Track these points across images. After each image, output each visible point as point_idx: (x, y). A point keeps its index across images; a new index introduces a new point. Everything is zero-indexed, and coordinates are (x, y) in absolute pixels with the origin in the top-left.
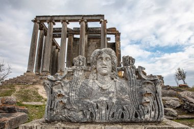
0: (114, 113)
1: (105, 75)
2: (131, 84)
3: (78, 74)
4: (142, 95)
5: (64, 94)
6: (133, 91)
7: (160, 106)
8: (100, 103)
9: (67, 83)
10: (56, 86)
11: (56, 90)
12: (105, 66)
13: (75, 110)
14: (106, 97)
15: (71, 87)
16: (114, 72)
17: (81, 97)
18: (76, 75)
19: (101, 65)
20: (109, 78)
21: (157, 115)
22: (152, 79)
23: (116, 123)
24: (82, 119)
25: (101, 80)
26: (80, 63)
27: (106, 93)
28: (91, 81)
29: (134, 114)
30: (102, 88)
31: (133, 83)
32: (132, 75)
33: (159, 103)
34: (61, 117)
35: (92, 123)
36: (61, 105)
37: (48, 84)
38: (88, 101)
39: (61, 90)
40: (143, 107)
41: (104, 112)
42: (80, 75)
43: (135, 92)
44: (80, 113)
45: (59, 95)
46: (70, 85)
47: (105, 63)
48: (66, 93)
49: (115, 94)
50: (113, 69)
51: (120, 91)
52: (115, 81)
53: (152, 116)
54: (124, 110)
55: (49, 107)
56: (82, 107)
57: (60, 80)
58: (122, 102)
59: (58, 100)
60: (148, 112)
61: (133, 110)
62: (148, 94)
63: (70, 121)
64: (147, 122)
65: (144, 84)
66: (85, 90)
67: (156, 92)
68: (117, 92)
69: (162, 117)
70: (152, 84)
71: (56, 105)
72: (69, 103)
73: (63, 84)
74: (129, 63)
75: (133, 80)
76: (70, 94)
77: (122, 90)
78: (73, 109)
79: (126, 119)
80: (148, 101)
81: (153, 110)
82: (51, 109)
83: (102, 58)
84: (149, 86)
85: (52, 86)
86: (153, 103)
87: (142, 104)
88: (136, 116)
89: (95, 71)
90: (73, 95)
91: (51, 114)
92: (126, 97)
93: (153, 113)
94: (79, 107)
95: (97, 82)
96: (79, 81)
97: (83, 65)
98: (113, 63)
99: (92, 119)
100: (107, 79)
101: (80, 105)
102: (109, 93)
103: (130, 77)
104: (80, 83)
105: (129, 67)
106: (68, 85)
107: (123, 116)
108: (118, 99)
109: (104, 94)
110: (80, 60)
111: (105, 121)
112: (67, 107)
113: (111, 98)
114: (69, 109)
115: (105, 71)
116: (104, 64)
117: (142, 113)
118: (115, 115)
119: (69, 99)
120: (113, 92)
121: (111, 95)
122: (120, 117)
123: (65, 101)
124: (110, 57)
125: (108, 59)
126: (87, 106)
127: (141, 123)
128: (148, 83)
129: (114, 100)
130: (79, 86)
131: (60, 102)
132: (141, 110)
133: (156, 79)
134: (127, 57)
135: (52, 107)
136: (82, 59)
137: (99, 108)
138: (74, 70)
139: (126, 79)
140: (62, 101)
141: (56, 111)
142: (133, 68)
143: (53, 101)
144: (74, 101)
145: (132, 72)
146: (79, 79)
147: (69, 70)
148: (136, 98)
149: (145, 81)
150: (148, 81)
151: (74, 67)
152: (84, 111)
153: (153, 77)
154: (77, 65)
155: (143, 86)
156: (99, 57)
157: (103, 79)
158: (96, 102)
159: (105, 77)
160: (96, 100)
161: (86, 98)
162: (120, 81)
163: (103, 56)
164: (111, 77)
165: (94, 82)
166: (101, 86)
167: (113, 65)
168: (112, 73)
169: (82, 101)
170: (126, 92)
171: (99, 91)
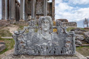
1: (46, 31)
2: (59, 36)
3: (31, 30)
4: (65, 42)
5: (24, 42)
6: (60, 40)
7: (74, 48)
8: (43, 46)
10: (19, 37)
11: (19, 39)
13: (30, 49)
14: (46, 43)
15: (28, 37)
16: (51, 29)
17: (33, 43)
18: (30, 31)
19: (44, 26)
20: (48, 33)
21: (72, 52)
22: (71, 34)
23: (52, 56)
24: (34, 54)
25: (44, 34)
26: (32, 24)
28: (39, 34)
29: (61, 51)
30: (44, 38)
31: (61, 36)
32: (61, 31)
33: (74, 46)
34: (23, 52)
35: (39, 56)
36: (23, 47)
39: (22, 39)
40: (65, 48)
41: (45, 50)
42: (33, 31)
43: (62, 40)
44: (33, 51)
45: (21, 42)
46: (27, 36)
47: (46, 25)
48: (25, 41)
49: (51, 41)
52: (51, 35)
53: (69, 53)
54: (55, 49)
55: (17, 48)
56: (34, 48)
57: (22, 34)
58: (55, 45)
59: (21, 44)
60: (67, 51)
61: (60, 49)
62: (69, 42)
63: (28, 54)
64: (67, 55)
65: (67, 36)
66: (35, 39)
69: (74, 53)
71: (20, 47)
72: (27, 46)
73: (23, 36)
74: (59, 25)
75: (61, 34)
76: (27, 41)
79: (57, 54)
80: (68, 45)
82: (17, 49)
83: (44, 22)
85: (17, 37)
86: (71, 46)
87: (65, 46)
88: (62, 52)
89: (40, 29)
90: (29, 41)
91: (18, 52)
92: (57, 43)
93: (70, 51)
94: (32, 48)
95: (41, 35)
97: (34, 25)
98: (50, 25)
99: (39, 54)
100: (47, 33)
101: (33, 47)
102: (48, 41)
103: (59, 32)
104: (33, 35)
105: (59, 27)
106: (26, 36)
107: (55, 52)
108: (52, 44)
109: (45, 41)
110: (32, 22)
111: (46, 55)
112: (26, 48)
113: (49, 44)
115: (46, 29)
116: (45, 26)
117: (65, 51)
118: (51, 52)
119: (27, 44)
121: (49, 42)
122: (53, 53)
123: (25, 45)
124: (49, 21)
125: (48, 23)
127: (64, 56)
128: (69, 36)
129: (51, 45)
130: (32, 37)
132: (64, 49)
133: (73, 34)
134: (58, 21)
135: (18, 48)
136: (33, 22)
137: (43, 48)
138: (29, 28)
139: (57, 33)
140: (23, 45)
141: (20, 50)
142: (61, 27)
143: (18, 45)
144: (30, 45)
145: (60, 30)
146: (32, 33)
147: (26, 28)
148: (62, 44)
149: (67, 35)
150: (69, 35)
151: (29, 26)
152: (35, 50)
153: (72, 32)
154: (30, 26)
155: (66, 37)
156: (42, 21)
157: (45, 33)
158: (41, 45)
159: (46, 32)
160: (41, 44)
161: (36, 43)
162: (54, 35)
163: (45, 21)
164: (49, 32)
165: (40, 35)
166: (44, 37)
167: (50, 26)
168: (50, 30)
169: (34, 45)
170: (57, 41)
171: (43, 40)
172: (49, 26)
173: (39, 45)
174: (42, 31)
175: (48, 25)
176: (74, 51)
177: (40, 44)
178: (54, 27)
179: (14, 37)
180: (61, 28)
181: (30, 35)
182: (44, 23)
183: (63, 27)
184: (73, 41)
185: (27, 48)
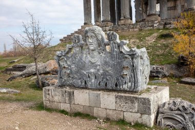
0: (100, 82)
5: (67, 67)
6: (114, 64)
7: (136, 79)
8: (90, 74)
10: (61, 61)
11: (61, 63)
12: (92, 43)
13: (76, 78)
17: (78, 69)
19: (89, 42)
21: (133, 85)
22: (131, 53)
24: (80, 85)
28: (85, 56)
30: (91, 62)
31: (115, 58)
32: (114, 50)
33: (136, 76)
34: (68, 83)
38: (83, 71)
39: (65, 63)
40: (122, 79)
41: (93, 81)
42: (77, 51)
43: (116, 65)
44: (79, 81)
45: (64, 67)
49: (101, 66)
50: (100, 45)
51: (104, 64)
52: (101, 56)
53: (129, 87)
54: (107, 80)
57: (64, 56)
59: (64, 71)
60: (125, 83)
61: (114, 81)
62: (126, 67)
64: (125, 91)
65: (124, 58)
69: (137, 88)
70: (129, 58)
71: (63, 74)
72: (72, 73)
73: (66, 59)
74: (112, 39)
75: (114, 55)
77: (106, 63)
80: (126, 73)
81: (130, 82)
83: (88, 37)
84: (128, 60)
85: (59, 60)
86: (131, 75)
87: (121, 76)
88: (116, 85)
90: (73, 67)
91: (61, 81)
93: (130, 84)
95: (88, 56)
99: (86, 86)
101: (79, 75)
102: (96, 66)
103: (112, 52)
104: (78, 57)
105: (111, 42)
106: (71, 59)
107: (106, 85)
108: (104, 70)
109: (93, 66)
110: (75, 38)
111: (94, 88)
112: (71, 76)
113: (98, 70)
114: (72, 78)
119: (71, 70)
120: (99, 65)
121: (98, 67)
122: (104, 86)
123: (69, 71)
125: (93, 37)
126: (83, 75)
127: (120, 91)
128: (127, 58)
130: (77, 60)
132: (120, 81)
133: (135, 53)
135: (61, 76)
137: (90, 77)
140: (66, 72)
141: (64, 79)
142: (115, 43)
144: (74, 71)
145: (113, 47)
146: (77, 54)
148: (117, 71)
150: (126, 56)
153: (133, 51)
154: (74, 43)
155: (123, 60)
157: (92, 53)
159: (94, 52)
160: (88, 71)
161: (82, 69)
162: (104, 56)
164: (98, 52)
166: (90, 60)
168: (99, 48)
169: (80, 72)
170: (109, 66)
171: (90, 64)
173: (85, 73)
175: (93, 41)
176: (136, 84)
180: (114, 45)
184: (133, 66)
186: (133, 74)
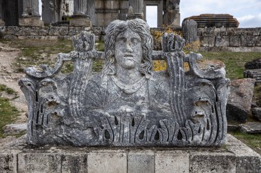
0: (143, 132)
1: (130, 68)
2: (173, 84)
3: (83, 66)
4: (192, 104)
5: (58, 102)
6: (176, 96)
7: (221, 123)
8: (120, 115)
9: (63, 82)
10: (43, 88)
11: (43, 94)
12: (130, 53)
13: (79, 127)
14: (130, 105)
15: (70, 88)
16: (146, 63)
17: (88, 106)
18: (78, 67)
19: (123, 51)
20: (137, 73)
21: (214, 136)
22: (212, 76)
23: (147, 147)
24: (91, 141)
25: (124, 77)
26: (84, 46)
27: (131, 100)
28: (106, 78)
29: (176, 133)
30: (123, 91)
31: (178, 84)
32: (178, 69)
33: (220, 118)
34: (55, 137)
35: (107, 146)
36: (55, 119)
37: (29, 85)
38: (101, 111)
39: (53, 94)
40: (192, 124)
41: (126, 130)
42: (86, 68)
43: (181, 98)
44: (88, 132)
45: (50, 104)
46: (68, 84)
47: (129, 48)
48: (62, 99)
49: (146, 100)
50: (144, 58)
51: (155, 97)
52: (147, 80)
53: (206, 138)
54: (160, 126)
55: (35, 122)
56: (91, 122)
57: (51, 77)
58: (158, 114)
59: (48, 111)
60: (199, 131)
61: (174, 128)
62: (203, 102)
63: (71, 144)
64: (197, 147)
65: (197, 84)
66: (95, 94)
67: (217, 99)
68: (149, 98)
69: (222, 139)
70: (210, 86)
71: (45, 119)
73: (56, 85)
74: (174, 48)
75: (178, 78)
76: (70, 101)
77: (159, 94)
78: (75, 125)
79: (164, 141)
80: (201, 114)
81: (208, 129)
82: (37, 126)
83: (124, 39)
84: (206, 88)
85: (37, 87)
86: (210, 116)
87: (190, 118)
88: (180, 136)
89: (112, 60)
90: (74, 101)
91: (38, 135)
92: (164, 106)
93: (207, 133)
94: (85, 121)
95: (115, 80)
96: (85, 77)
97: (90, 49)
98: (144, 47)
99: (107, 141)
100: (134, 74)
101: (88, 119)
102: (137, 99)
103: (173, 72)
104: (87, 81)
105: (173, 54)
106: (65, 85)
107: (157, 137)
108: (150, 108)
109: (128, 100)
110: (84, 40)
111: (128, 144)
113: (139, 108)
114: (69, 126)
115: (129, 62)
116: (127, 51)
117: (190, 131)
118: (145, 135)
119: (67, 109)
120: (143, 99)
121: (139, 103)
122: (153, 138)
123: (61, 112)
124: (139, 37)
125: (135, 41)
126: (100, 120)
127: (186, 147)
128: (204, 84)
129: (145, 111)
130: (84, 87)
131: (52, 114)
132: (188, 127)
133: (220, 76)
134: (170, 36)
135: (40, 123)
136: (88, 39)
137: (119, 123)
138: (74, 59)
139: (167, 74)
140: (56, 113)
141: (47, 129)
142: (180, 56)
143: (40, 113)
144: (77, 112)
145: (177, 64)
146: (85, 74)
147: (65, 59)
148: (181, 109)
149: (199, 80)
150: (204, 80)
151: (74, 53)
152: (95, 129)
153: (215, 73)
154: (79, 50)
155: (195, 88)
156: (119, 36)
157: (126, 75)
158: (113, 114)
159: (130, 71)
160: (115, 111)
161: (97, 107)
162: (155, 80)
163: (127, 35)
164: (140, 71)
165: (111, 79)
166: (122, 88)
167: (145, 51)
168: (143, 64)
169: (91, 113)
170: (165, 99)
171: (120, 96)
172: (139, 53)
173: (107, 113)
174: (116, 68)
175: (135, 49)
176: (220, 133)
177: (112, 111)
178: (155, 53)
179: (28, 87)
180: (178, 59)
181: (79, 81)
182: (125, 41)
183: (187, 56)
185: (67, 122)
186: (214, 114)
